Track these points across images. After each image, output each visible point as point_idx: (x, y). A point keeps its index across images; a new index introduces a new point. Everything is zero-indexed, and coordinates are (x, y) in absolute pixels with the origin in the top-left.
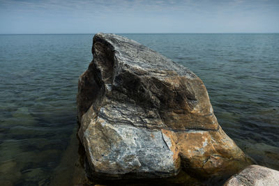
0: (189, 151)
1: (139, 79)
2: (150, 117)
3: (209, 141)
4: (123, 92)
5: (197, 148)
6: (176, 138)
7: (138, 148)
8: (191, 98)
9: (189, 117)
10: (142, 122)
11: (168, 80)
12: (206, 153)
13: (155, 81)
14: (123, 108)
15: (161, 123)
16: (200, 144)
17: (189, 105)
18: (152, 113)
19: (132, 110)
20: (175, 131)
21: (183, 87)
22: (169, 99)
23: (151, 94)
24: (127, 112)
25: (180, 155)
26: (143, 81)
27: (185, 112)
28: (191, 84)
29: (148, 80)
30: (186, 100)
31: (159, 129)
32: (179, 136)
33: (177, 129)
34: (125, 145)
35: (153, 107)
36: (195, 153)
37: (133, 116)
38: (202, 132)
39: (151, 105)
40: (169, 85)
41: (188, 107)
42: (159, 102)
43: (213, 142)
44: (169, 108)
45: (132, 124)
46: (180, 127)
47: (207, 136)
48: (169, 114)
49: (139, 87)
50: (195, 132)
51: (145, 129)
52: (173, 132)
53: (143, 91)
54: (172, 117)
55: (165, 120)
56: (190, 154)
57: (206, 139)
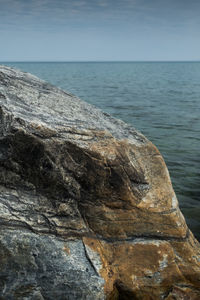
0: (133, 277)
1: (41, 146)
2: (62, 215)
3: (169, 258)
4: (12, 169)
5: (149, 272)
6: (109, 253)
7: (40, 271)
8: (137, 179)
9: (133, 215)
10: (48, 223)
11: (95, 147)
12: (164, 282)
13: (72, 148)
14: (13, 198)
15: (82, 226)
16: (154, 264)
17: (134, 192)
18: (65, 207)
19: (29, 201)
20: (108, 240)
21: (122, 160)
22: (97, 182)
23: (63, 172)
24: (19, 206)
25: (117, 285)
26: (49, 149)
27: (126, 205)
28: (138, 154)
29: (58, 146)
30: (128, 183)
31: (79, 236)
32: (114, 249)
33: (112, 237)
34: (17, 267)
35: (67, 196)
36: (144, 282)
37: (31, 212)
38: (157, 243)
39: (64, 193)
40: (97, 155)
41: (132, 197)
42: (79, 187)
43: (177, 261)
44: (97, 198)
45: (29, 228)
46: (117, 232)
47: (166, 250)
48: (98, 209)
49: (42, 160)
50: (144, 243)
51: (52, 238)
52: (103, 242)
53: (50, 167)
54: (102, 215)
55: (89, 220)
56: (135, 282)
57: (165, 256)
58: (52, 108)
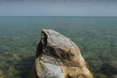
0: (71, 74)
1: (54, 48)
2: (58, 61)
3: (79, 71)
4: (48, 52)
5: (74, 73)
6: (67, 69)
7: (52, 71)
8: (73, 55)
9: (72, 62)
10: (55, 63)
11: (64, 49)
12: (77, 75)
13: (60, 49)
14: (48, 58)
15: (62, 63)
17: (72, 58)
18: (58, 60)
19: (51, 58)
21: (70, 51)
22: (65, 55)
23: (58, 53)
24: (50, 59)
25: (68, 75)
26: (55, 49)
27: (70, 60)
28: (73, 50)
29: (57, 49)
30: (71, 56)
31: (61, 65)
32: (68, 68)
34: (48, 70)
35: (59, 58)
36: (73, 75)
37: (52, 60)
38: (76, 68)
40: (64, 51)
41: (71, 58)
42: (61, 56)
43: (80, 71)
44: (65, 58)
45: (51, 63)
46: (68, 65)
47: (78, 69)
48: (65, 60)
49: (54, 51)
50: (74, 67)
51: (55, 65)
52: (66, 67)
53: (55, 52)
54: (65, 62)
55: (63, 62)
56: (71, 75)
57: (78, 70)
58: (58, 41)
